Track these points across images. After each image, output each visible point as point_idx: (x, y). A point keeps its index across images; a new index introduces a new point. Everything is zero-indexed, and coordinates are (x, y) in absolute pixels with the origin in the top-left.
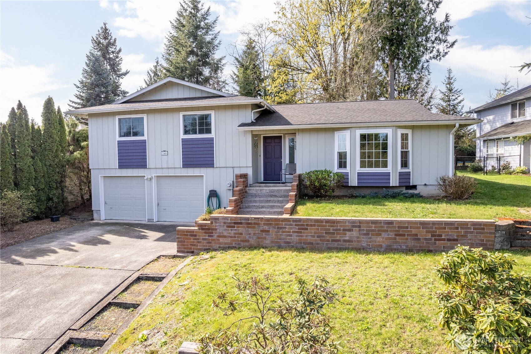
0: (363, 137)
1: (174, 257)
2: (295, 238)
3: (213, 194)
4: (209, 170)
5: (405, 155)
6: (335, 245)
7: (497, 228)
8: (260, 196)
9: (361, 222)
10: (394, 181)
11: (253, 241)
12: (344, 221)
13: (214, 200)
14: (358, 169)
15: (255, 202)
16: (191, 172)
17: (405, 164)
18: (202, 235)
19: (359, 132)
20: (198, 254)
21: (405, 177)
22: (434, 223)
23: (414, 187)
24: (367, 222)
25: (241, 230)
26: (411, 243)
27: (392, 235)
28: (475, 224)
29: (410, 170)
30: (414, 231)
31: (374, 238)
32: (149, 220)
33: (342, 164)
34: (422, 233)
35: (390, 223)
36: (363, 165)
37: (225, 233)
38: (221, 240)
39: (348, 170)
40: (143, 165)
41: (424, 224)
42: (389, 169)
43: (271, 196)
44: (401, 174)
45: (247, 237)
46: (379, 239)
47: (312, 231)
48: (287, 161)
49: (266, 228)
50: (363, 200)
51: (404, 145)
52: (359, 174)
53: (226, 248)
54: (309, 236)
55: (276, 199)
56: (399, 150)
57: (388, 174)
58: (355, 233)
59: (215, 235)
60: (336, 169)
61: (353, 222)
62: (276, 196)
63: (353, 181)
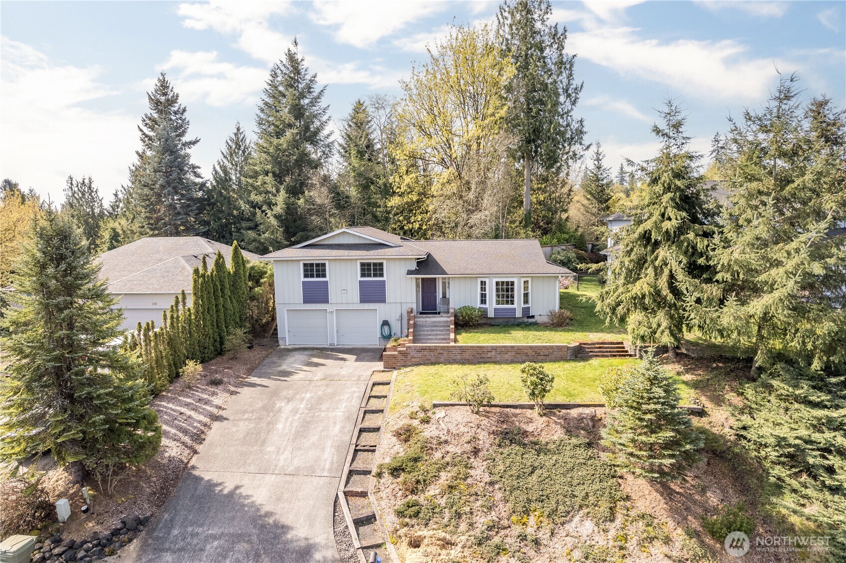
0: (497, 283)
1: (383, 371)
2: (459, 357)
3: (385, 323)
4: (382, 305)
5: (526, 295)
6: (482, 360)
7: (568, 348)
8: (427, 327)
9: (496, 347)
10: (519, 314)
11: (433, 360)
12: (487, 347)
13: (386, 328)
14: (495, 306)
15: (424, 331)
16: (367, 306)
17: (526, 302)
18: (400, 357)
19: (495, 280)
20: (400, 369)
21: (526, 311)
22: (536, 347)
23: (533, 317)
24: (500, 347)
25: (425, 353)
26: (524, 358)
27: (514, 354)
28: (557, 347)
29: (530, 305)
30: (525, 351)
31: (504, 356)
32: (331, 345)
33: (483, 301)
34: (530, 352)
35: (513, 347)
36: (498, 303)
37: (416, 356)
38: (413, 360)
39: (487, 306)
40: (326, 301)
41: (531, 347)
42: (515, 306)
43: (434, 326)
44: (523, 309)
45: (430, 357)
46: (507, 356)
47: (469, 352)
48: (441, 296)
49: (441, 352)
50: (498, 329)
51: (526, 288)
52: (495, 309)
53: (418, 364)
54: (467, 356)
55: (438, 328)
56: (522, 292)
57: (515, 309)
58: (493, 353)
59: (409, 357)
60: (478, 305)
61: (493, 347)
62: (437, 326)
63: (491, 314)
